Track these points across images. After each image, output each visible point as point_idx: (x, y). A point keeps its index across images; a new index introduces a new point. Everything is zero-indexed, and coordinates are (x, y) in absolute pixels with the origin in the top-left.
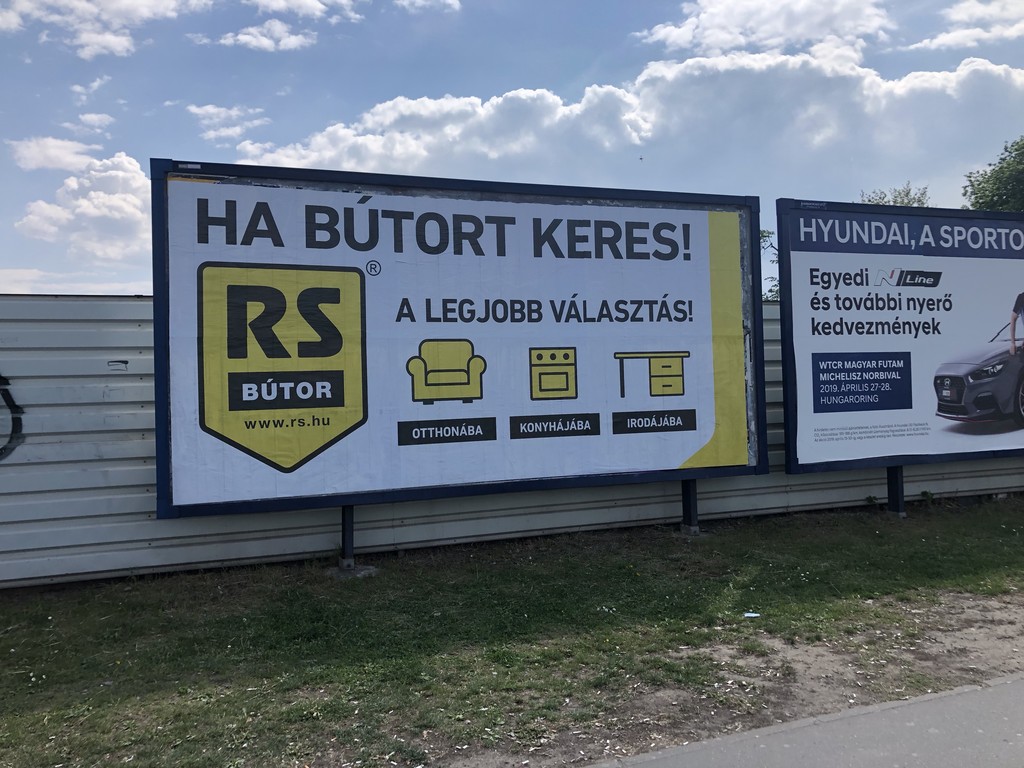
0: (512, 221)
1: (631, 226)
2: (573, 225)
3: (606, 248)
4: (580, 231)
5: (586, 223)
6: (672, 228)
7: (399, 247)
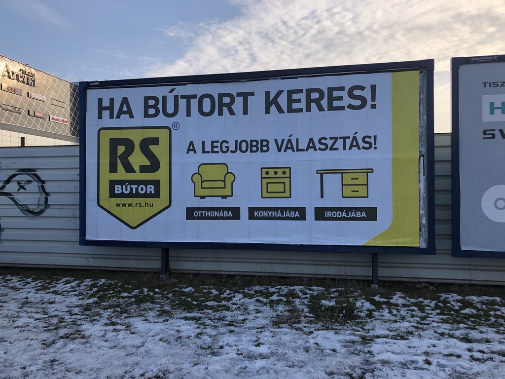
0: (252, 94)
1: (331, 90)
2: (290, 93)
3: (313, 105)
4: (295, 96)
5: (300, 91)
6: (362, 88)
7: (189, 114)
